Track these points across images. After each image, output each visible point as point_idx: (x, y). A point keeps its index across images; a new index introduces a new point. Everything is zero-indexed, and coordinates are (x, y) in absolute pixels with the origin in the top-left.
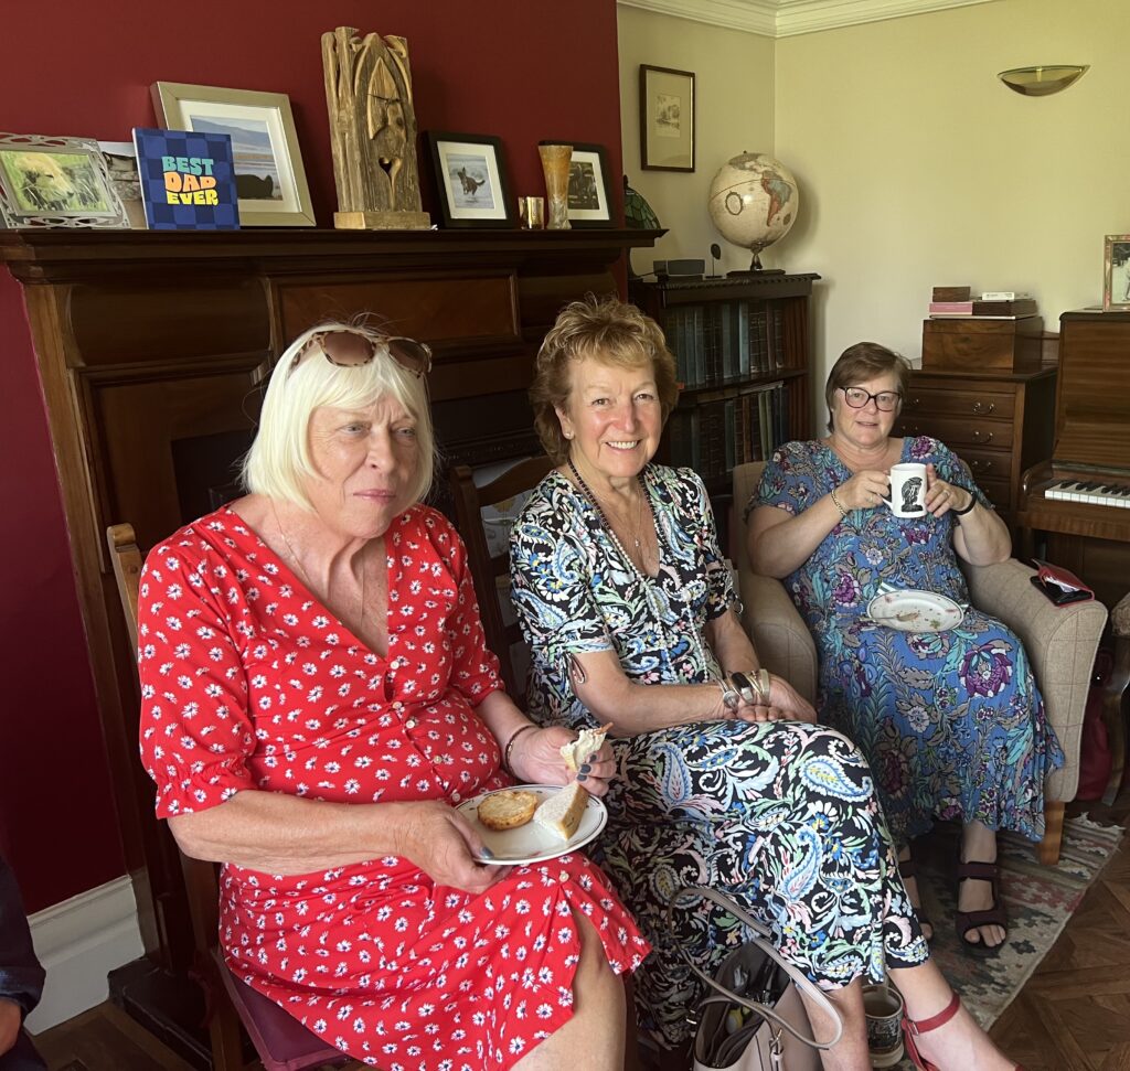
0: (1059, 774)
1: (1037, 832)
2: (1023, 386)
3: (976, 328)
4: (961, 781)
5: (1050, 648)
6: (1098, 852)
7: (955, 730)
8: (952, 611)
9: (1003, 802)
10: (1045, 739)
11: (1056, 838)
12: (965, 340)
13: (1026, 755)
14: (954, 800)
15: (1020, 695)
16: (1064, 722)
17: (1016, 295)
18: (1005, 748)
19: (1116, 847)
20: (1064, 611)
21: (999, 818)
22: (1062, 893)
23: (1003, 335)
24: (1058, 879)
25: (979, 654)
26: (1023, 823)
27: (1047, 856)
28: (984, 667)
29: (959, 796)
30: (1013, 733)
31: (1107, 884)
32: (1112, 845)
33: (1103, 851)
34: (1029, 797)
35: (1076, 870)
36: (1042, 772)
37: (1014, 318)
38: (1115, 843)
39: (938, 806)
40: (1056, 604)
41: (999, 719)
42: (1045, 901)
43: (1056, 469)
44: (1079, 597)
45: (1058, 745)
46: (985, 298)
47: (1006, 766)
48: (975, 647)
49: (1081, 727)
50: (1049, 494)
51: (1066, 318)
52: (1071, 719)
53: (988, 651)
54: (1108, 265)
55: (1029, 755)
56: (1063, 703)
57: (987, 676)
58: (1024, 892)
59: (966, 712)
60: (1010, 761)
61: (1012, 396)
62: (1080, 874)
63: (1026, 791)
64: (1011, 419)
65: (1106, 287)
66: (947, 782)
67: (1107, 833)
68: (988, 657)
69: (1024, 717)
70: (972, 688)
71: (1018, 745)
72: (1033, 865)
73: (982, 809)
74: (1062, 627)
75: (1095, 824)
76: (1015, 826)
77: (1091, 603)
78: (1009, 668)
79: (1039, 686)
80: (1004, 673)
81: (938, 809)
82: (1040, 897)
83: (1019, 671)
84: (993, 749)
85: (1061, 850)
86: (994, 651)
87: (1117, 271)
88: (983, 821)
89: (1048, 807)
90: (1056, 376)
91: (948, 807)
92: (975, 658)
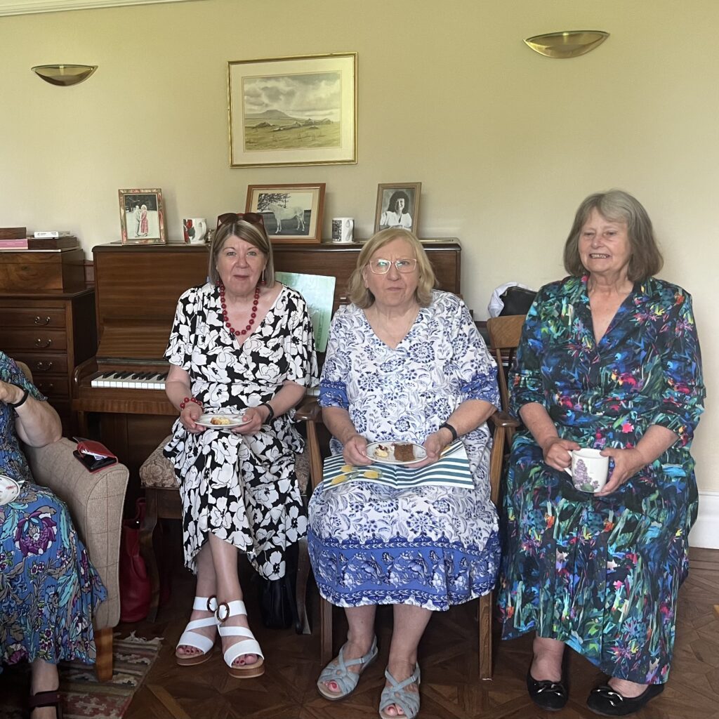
0: (105, 605)
1: (90, 656)
2: (70, 302)
3: (32, 259)
4: (23, 628)
5: (89, 506)
6: (143, 662)
7: (15, 587)
8: (10, 487)
9: (60, 638)
10: (89, 580)
11: (107, 659)
12: (25, 268)
13: (73, 596)
14: (19, 646)
15: (64, 548)
16: (105, 563)
17: (60, 233)
18: (56, 594)
19: (156, 655)
20: (97, 476)
21: (57, 653)
22: (115, 702)
23: (53, 264)
24: (113, 691)
25: (29, 521)
26: (78, 652)
27: (104, 674)
28: (34, 531)
29: (23, 642)
30: (62, 580)
31: (149, 686)
32: (152, 654)
33: (147, 660)
34: (80, 630)
35: (126, 681)
36: (90, 607)
37: (60, 251)
38: (156, 651)
39: (6, 653)
40: (91, 471)
41: (49, 570)
42: (102, 712)
43: (100, 364)
44: (108, 462)
45: (101, 582)
46: (37, 236)
47: (58, 608)
48: (26, 515)
49: (118, 564)
50: (94, 384)
51: (96, 250)
52: (110, 559)
53: (37, 517)
54: (123, 211)
55: (76, 595)
56: (102, 548)
57: (36, 537)
58: (86, 708)
59: (22, 570)
60: (62, 604)
61: (63, 310)
62: (129, 682)
63: (77, 625)
64: (64, 328)
65: (122, 227)
66: (12, 631)
67: (150, 645)
68: (36, 521)
69: (70, 565)
70: (25, 550)
71: (67, 589)
72: (93, 683)
73: (42, 648)
74: (96, 488)
75: (141, 639)
76: (71, 656)
77: (116, 466)
78: (54, 528)
79: (81, 537)
80: (51, 532)
81: (6, 656)
82: (98, 709)
83: (63, 529)
84: (47, 596)
85: (114, 667)
86: (41, 516)
87: (129, 215)
88: (44, 658)
89: (98, 634)
90: (94, 294)
91: (14, 652)
92: (26, 525)
